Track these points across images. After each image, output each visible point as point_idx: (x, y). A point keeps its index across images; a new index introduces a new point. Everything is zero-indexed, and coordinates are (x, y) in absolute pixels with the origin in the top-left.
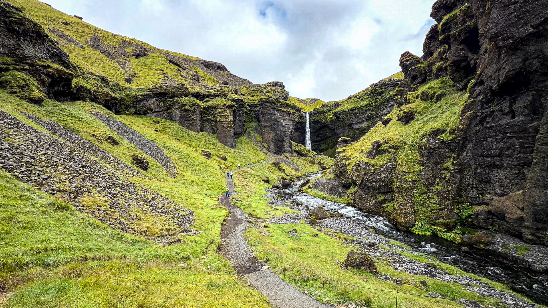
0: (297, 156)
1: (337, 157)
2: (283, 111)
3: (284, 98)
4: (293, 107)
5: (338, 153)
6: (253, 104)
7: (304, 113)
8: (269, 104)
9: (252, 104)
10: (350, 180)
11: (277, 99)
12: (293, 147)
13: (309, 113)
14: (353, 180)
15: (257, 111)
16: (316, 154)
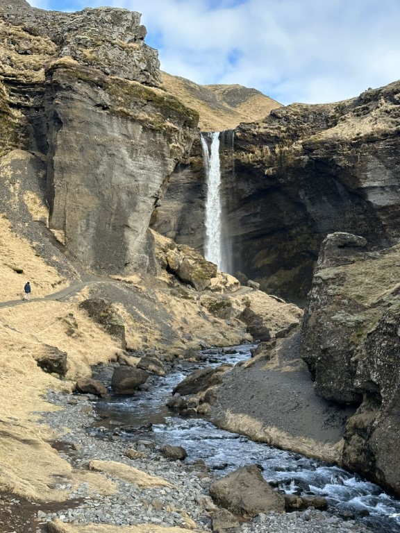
0: (170, 285)
1: (314, 300)
2: (133, 120)
3: (142, 72)
4: (168, 108)
5: (319, 285)
6: (24, 81)
7: (205, 134)
8: (83, 88)
9: (19, 83)
10: (358, 383)
11: (114, 73)
12: (157, 251)
13: (220, 138)
14: (371, 382)
15: (37, 109)
16: (236, 284)
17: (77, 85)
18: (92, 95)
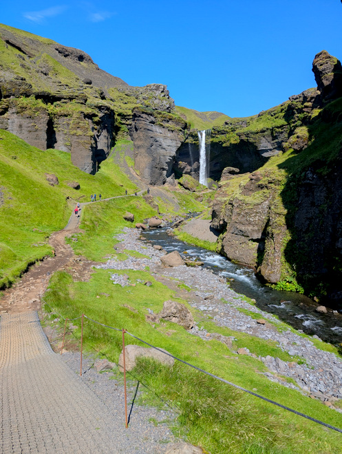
2: (164, 127)
3: (168, 108)
4: (178, 122)
8: (144, 116)
9: (124, 115)
10: (221, 222)
11: (156, 109)
17: (142, 115)
18: (148, 118)
